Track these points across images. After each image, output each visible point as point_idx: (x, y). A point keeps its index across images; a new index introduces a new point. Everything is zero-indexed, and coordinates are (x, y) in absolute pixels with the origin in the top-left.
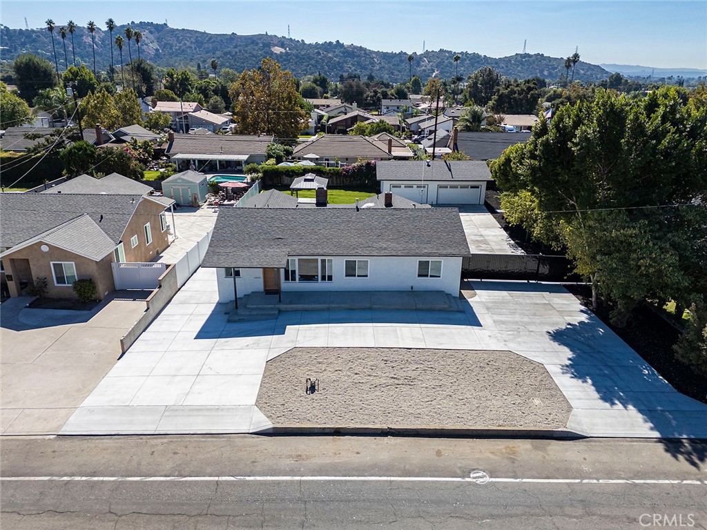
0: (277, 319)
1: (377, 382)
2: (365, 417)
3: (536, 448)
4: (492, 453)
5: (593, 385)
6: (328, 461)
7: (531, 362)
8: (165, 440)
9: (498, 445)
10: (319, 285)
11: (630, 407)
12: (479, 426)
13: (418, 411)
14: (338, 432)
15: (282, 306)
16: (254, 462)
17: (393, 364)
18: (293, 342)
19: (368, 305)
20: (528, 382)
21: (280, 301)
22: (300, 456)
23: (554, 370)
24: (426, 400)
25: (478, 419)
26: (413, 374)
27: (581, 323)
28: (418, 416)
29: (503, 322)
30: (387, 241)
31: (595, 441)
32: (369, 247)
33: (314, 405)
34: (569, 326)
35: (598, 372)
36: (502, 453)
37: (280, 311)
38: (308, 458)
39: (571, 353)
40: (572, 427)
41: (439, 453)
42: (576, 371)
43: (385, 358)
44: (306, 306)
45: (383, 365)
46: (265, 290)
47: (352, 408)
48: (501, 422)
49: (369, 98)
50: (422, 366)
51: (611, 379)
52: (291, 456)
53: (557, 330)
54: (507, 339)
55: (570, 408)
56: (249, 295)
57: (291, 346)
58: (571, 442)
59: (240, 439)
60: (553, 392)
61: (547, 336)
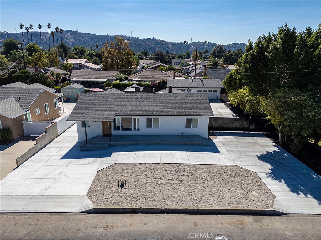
0: (108, 149)
1: (160, 182)
2: (152, 202)
3: (256, 221)
4: (229, 224)
5: (285, 183)
6: (125, 229)
7: (249, 171)
8: (26, 217)
9: (232, 219)
10: (133, 132)
11: (309, 196)
12: (221, 207)
13: (184, 198)
14: (134, 211)
15: (111, 143)
16: (78, 230)
17: (170, 172)
18: (114, 160)
19: (158, 142)
20: (248, 182)
21: (110, 140)
22: (108, 226)
23: (262, 175)
24: (189, 192)
25: (219, 203)
26: (182, 178)
27: (274, 151)
28: (183, 202)
29: (232, 151)
30: (169, 108)
31: (291, 216)
32: (160, 111)
33: (122, 195)
34: (267, 153)
35: (287, 176)
36: (235, 224)
37: (110, 145)
38: (113, 227)
39: (271, 166)
40: (276, 207)
41: (195, 224)
42: (275, 176)
43: (166, 169)
44: (125, 143)
45: (164, 173)
46: (103, 135)
47: (144, 197)
48: (233, 205)
49: (166, 59)
50: (187, 173)
51: (295, 180)
52: (102, 226)
53: (262, 155)
54: (234, 159)
55: (274, 197)
56: (94, 137)
57: (113, 163)
58: (277, 217)
59: (73, 216)
60: (263, 188)
61: (256, 158)
